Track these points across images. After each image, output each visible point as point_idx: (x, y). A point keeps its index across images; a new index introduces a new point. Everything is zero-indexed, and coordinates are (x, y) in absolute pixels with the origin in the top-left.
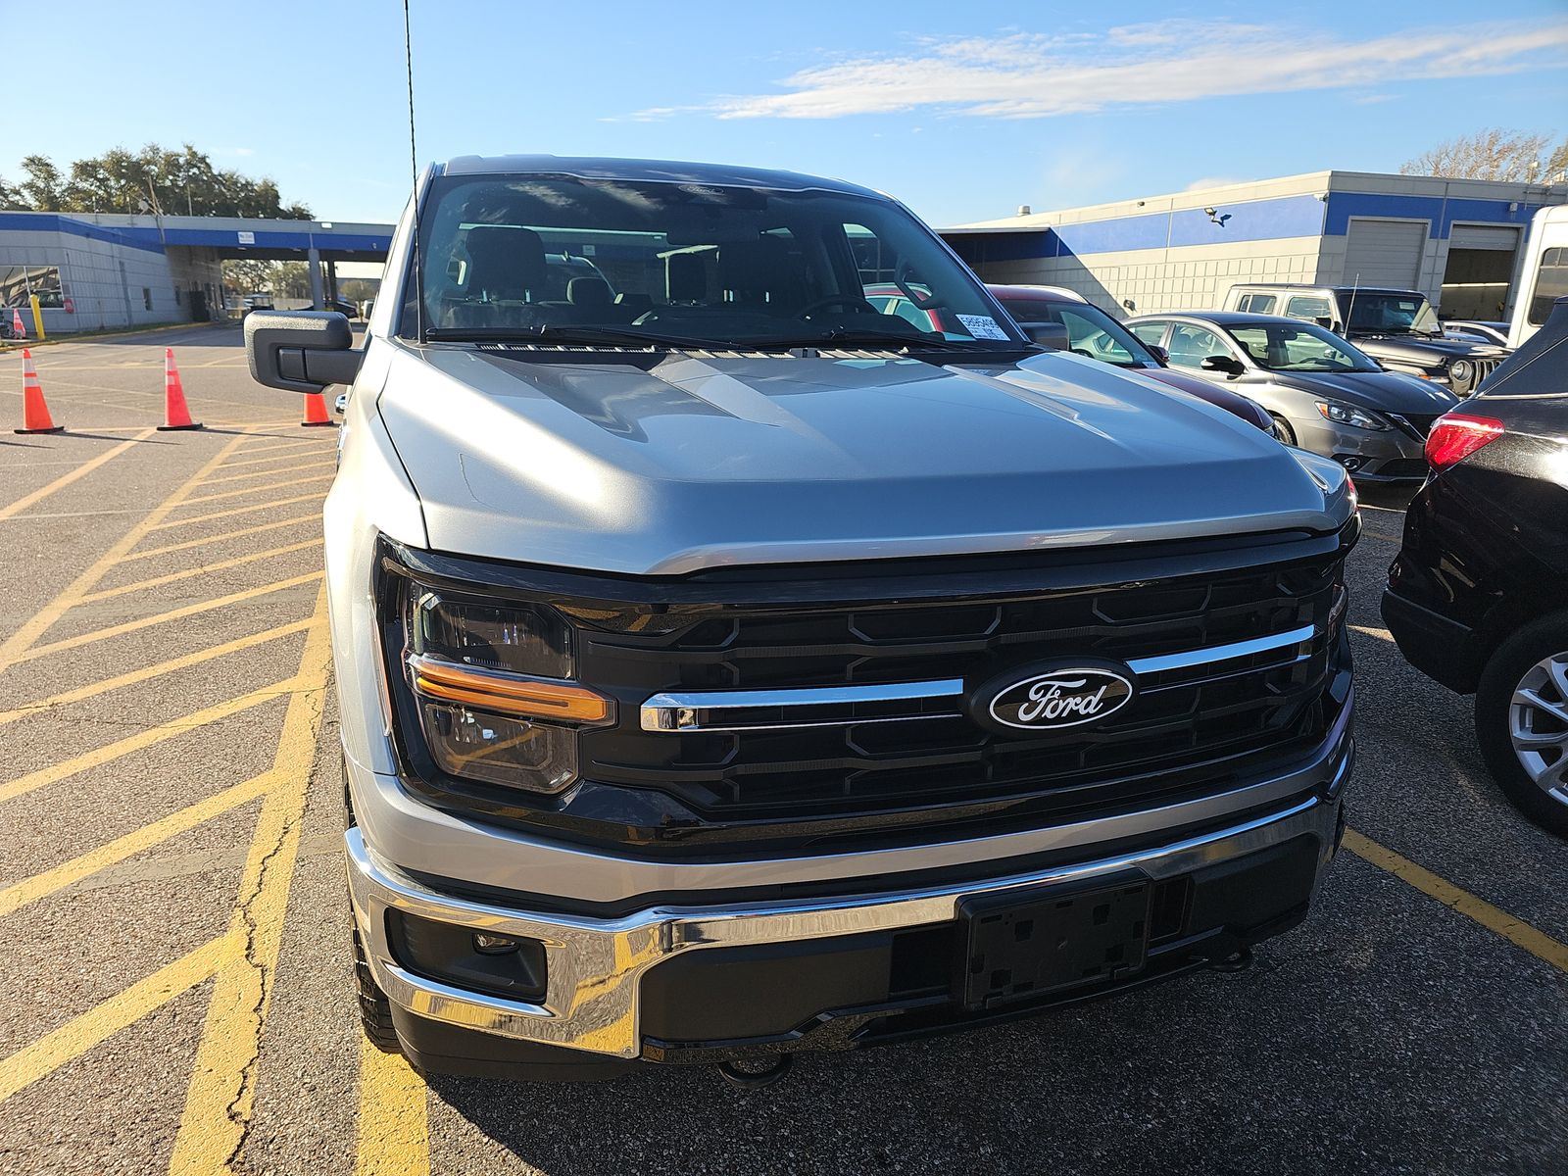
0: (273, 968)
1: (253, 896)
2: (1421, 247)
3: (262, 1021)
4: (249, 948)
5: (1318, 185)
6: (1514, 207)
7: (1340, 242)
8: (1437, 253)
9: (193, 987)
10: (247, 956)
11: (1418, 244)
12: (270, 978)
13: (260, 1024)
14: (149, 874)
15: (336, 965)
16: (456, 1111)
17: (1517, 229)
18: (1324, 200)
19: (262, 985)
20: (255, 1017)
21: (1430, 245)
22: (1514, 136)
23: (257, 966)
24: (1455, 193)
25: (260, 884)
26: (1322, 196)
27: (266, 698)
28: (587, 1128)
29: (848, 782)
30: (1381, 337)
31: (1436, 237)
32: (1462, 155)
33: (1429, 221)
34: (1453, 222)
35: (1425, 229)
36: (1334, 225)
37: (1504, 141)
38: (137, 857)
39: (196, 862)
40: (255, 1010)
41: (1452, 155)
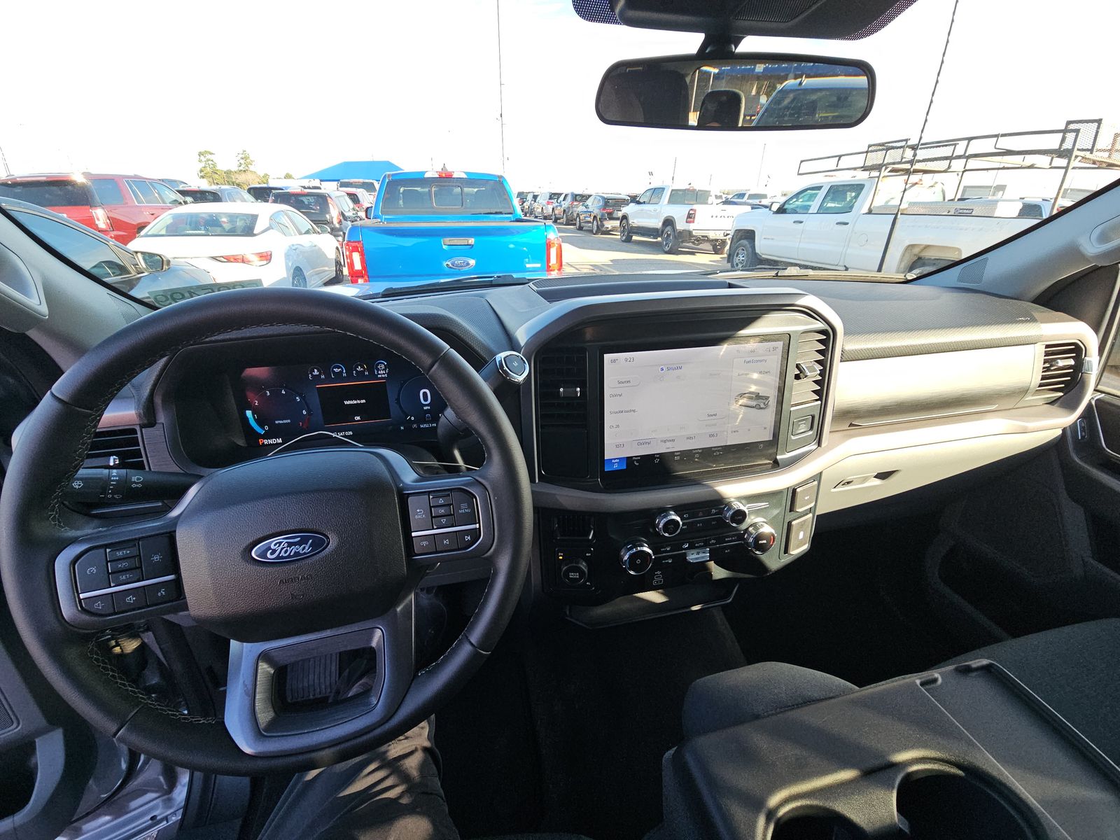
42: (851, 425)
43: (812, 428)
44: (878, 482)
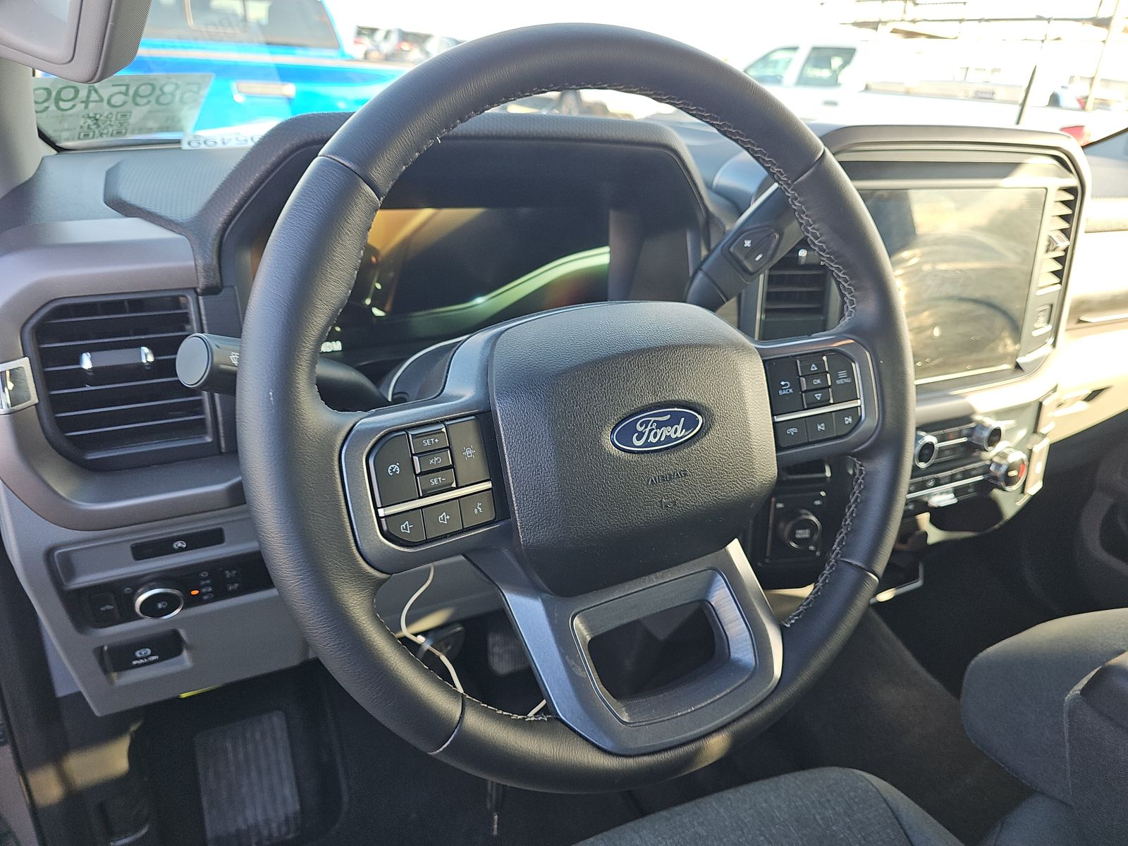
42: (1080, 321)
43: (1049, 322)
44: (1085, 404)
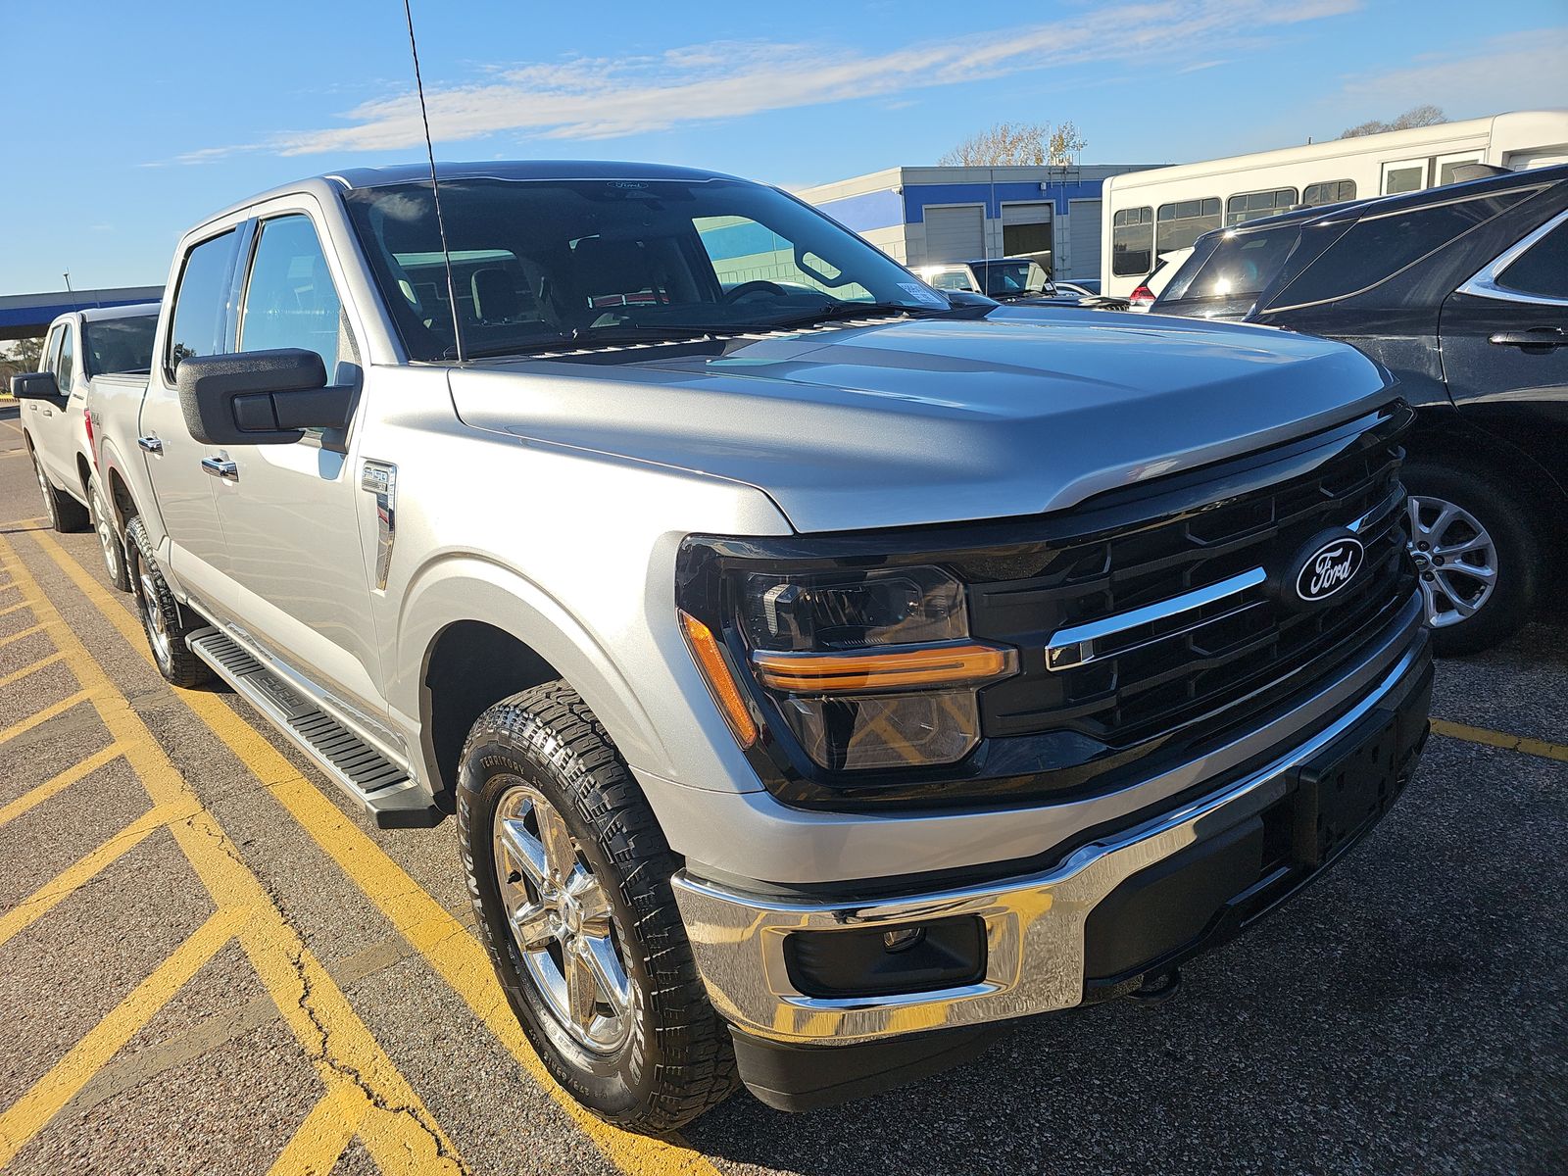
0: (420, 1105)
1: (324, 1043)
2: (982, 226)
3: (459, 1162)
4: (370, 1096)
5: (894, 181)
6: (1044, 186)
7: (919, 229)
8: (995, 228)
9: (340, 1158)
10: (376, 1104)
11: (979, 224)
12: (426, 1116)
13: (460, 1166)
14: (164, 1061)
15: (491, 1078)
16: (755, 1166)
17: (1049, 204)
18: (900, 193)
19: (423, 1126)
20: (445, 1160)
21: (988, 224)
22: (1020, 128)
23: (397, 1110)
24: (1000, 179)
25: (320, 1028)
26: (898, 189)
27: (139, 838)
28: (897, 1131)
29: (1193, 683)
30: (1014, 300)
31: (991, 218)
32: (983, 147)
33: (984, 204)
34: (1002, 203)
35: (982, 211)
36: (912, 216)
37: (1013, 133)
38: (128, 1049)
39: (214, 1032)
40: (440, 1154)
41: (975, 148)
